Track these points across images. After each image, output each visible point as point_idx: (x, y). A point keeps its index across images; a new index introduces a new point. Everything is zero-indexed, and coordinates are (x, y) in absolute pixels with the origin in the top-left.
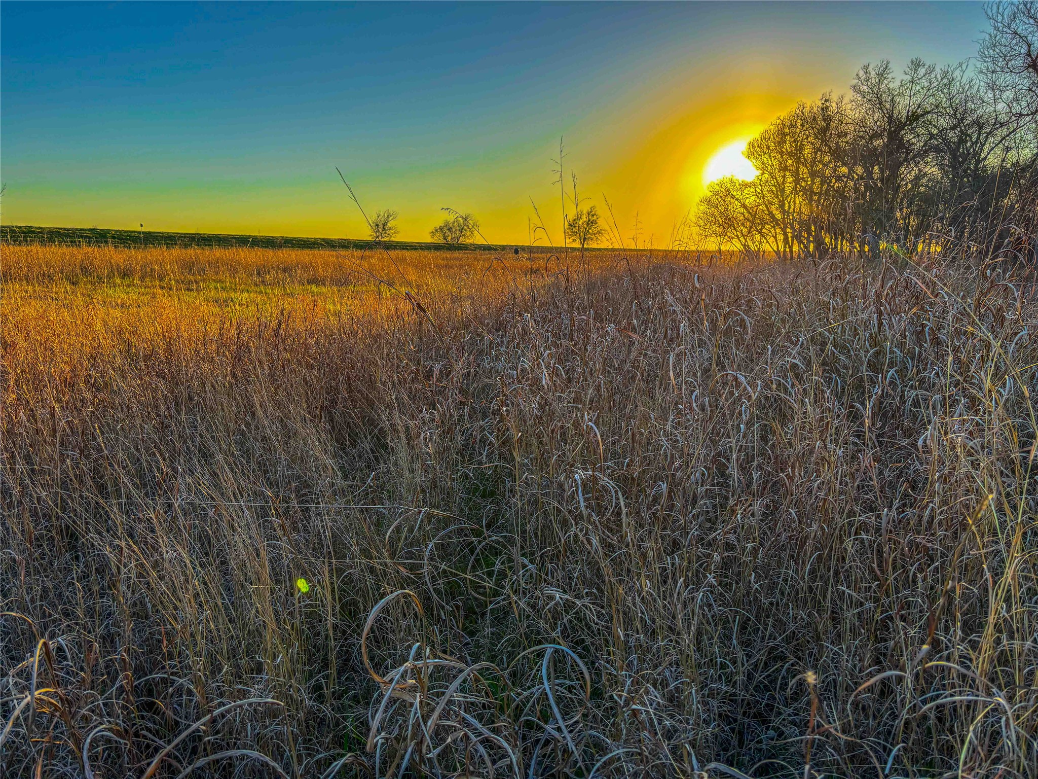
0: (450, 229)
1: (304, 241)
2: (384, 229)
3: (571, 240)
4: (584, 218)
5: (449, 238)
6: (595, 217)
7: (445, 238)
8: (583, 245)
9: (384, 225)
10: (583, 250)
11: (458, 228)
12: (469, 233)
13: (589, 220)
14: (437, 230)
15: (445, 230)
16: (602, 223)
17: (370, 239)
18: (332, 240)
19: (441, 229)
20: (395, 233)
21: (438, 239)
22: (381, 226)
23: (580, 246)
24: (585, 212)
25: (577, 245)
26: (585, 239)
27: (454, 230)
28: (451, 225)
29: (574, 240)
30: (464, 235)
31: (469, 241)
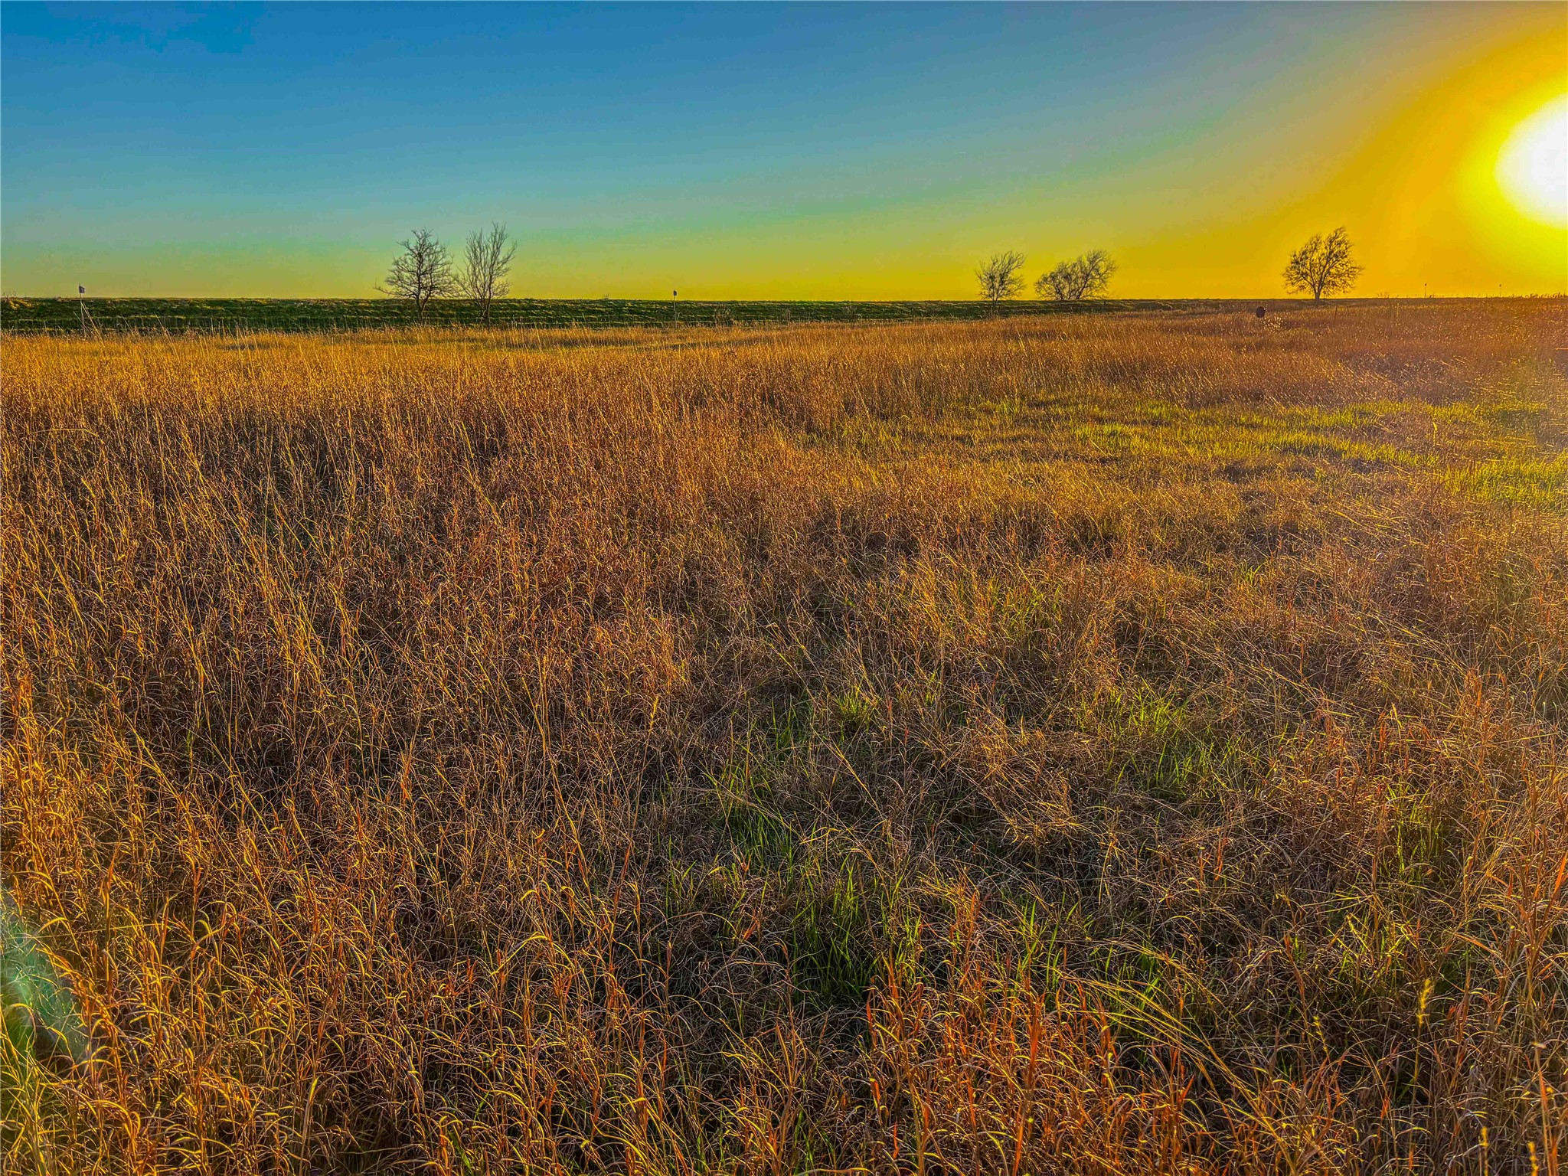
0: (1067, 277)
1: (878, 307)
2: (1002, 282)
3: (1295, 288)
4: (1323, 249)
5: (1065, 291)
6: (1343, 246)
7: (1059, 292)
8: (1318, 295)
9: (1002, 277)
10: (1317, 302)
11: (1080, 274)
12: (1097, 282)
13: (1331, 253)
14: (1045, 279)
15: (1060, 277)
16: (1355, 256)
17: (979, 299)
18: (915, 304)
19: (1053, 277)
20: (1019, 288)
21: (1047, 294)
22: (998, 278)
23: (1312, 296)
24: (1324, 238)
25: (1308, 295)
26: (1321, 284)
27: (1074, 277)
28: (1069, 271)
29: (1302, 287)
30: (1090, 286)
31: (1097, 295)
